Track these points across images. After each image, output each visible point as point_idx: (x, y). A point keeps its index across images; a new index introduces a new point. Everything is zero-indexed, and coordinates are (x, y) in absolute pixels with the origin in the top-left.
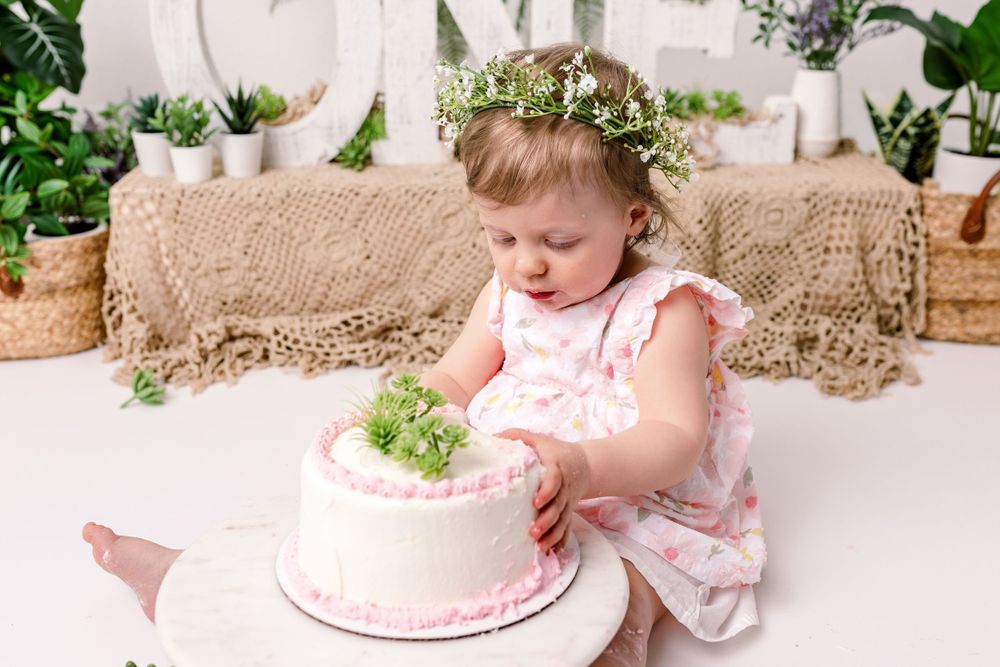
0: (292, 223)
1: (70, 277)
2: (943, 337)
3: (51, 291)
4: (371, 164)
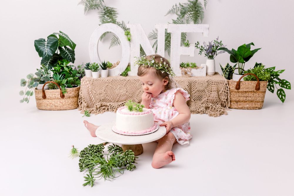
0: (113, 86)
1: (73, 95)
2: (234, 108)
3: (69, 97)
4: (128, 76)
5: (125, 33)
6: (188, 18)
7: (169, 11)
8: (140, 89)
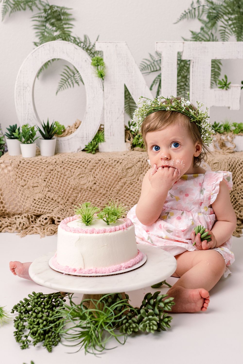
4: (99, 152)
5: (91, 61)
6: (225, 28)
7: (185, 13)
8: (125, 179)
